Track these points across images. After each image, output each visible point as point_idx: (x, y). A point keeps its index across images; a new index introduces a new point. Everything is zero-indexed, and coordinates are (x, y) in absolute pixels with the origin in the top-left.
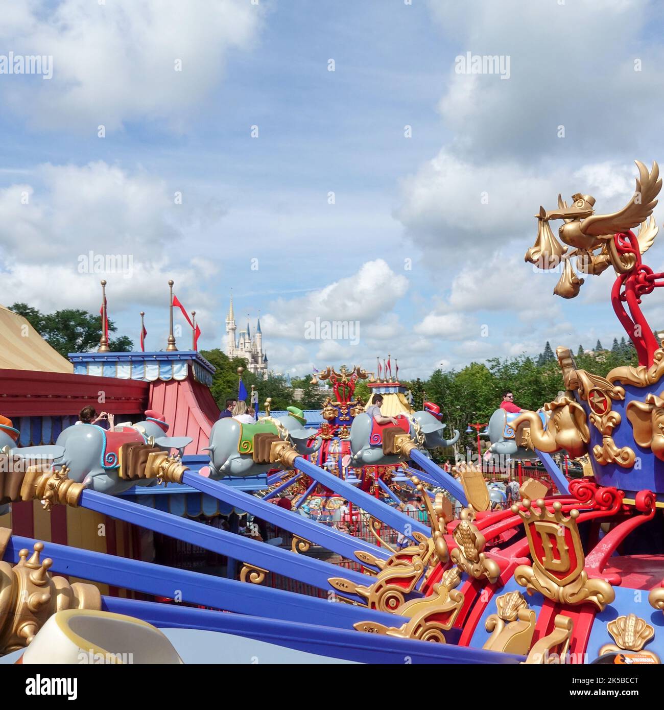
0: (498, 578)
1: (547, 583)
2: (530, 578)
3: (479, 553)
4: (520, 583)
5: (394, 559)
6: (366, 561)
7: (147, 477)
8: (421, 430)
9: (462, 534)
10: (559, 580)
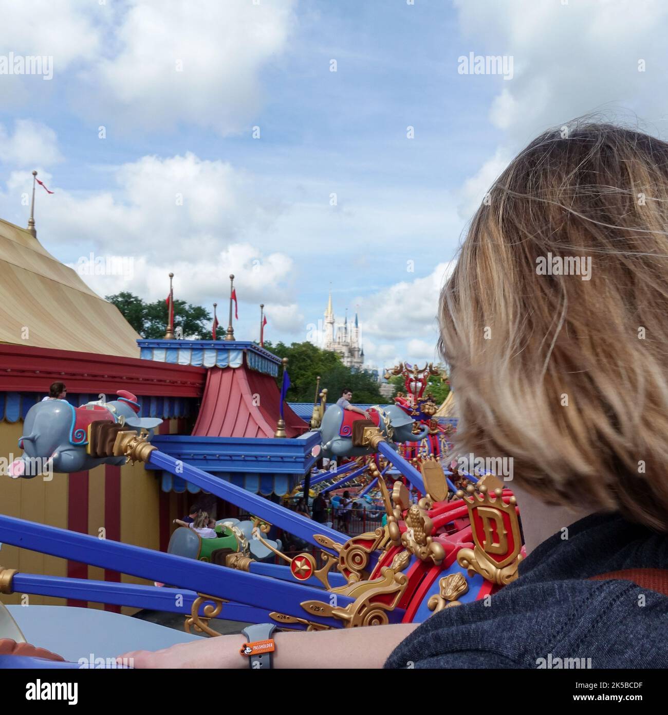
0: (443, 560)
1: (486, 565)
2: (471, 560)
3: (427, 536)
4: (462, 565)
5: (351, 543)
6: (324, 544)
7: (115, 455)
8: (391, 424)
9: (411, 518)
10: (498, 563)
